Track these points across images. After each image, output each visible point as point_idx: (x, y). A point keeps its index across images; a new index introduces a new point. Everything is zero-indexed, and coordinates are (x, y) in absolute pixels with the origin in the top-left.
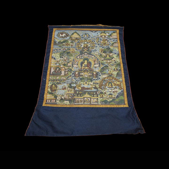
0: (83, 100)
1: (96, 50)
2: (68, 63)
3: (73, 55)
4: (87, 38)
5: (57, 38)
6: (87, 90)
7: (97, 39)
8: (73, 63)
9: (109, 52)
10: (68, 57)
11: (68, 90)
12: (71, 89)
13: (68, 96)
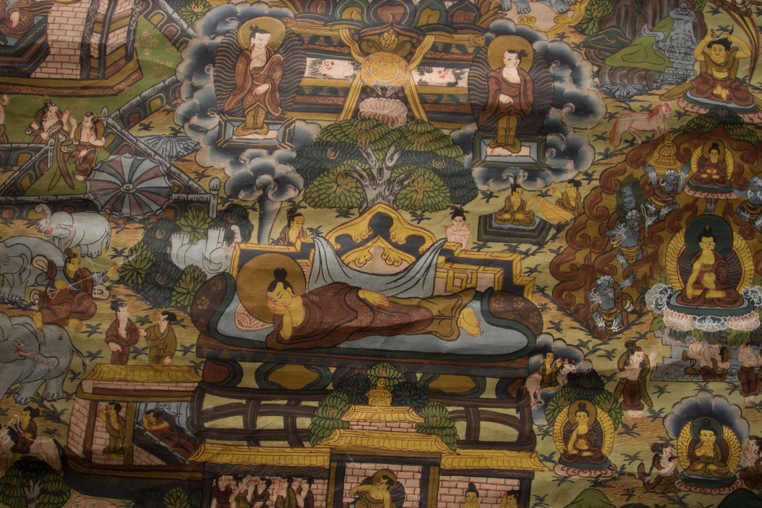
0: (320, 503)
11: (123, 332)
12: (164, 325)
13: (109, 428)
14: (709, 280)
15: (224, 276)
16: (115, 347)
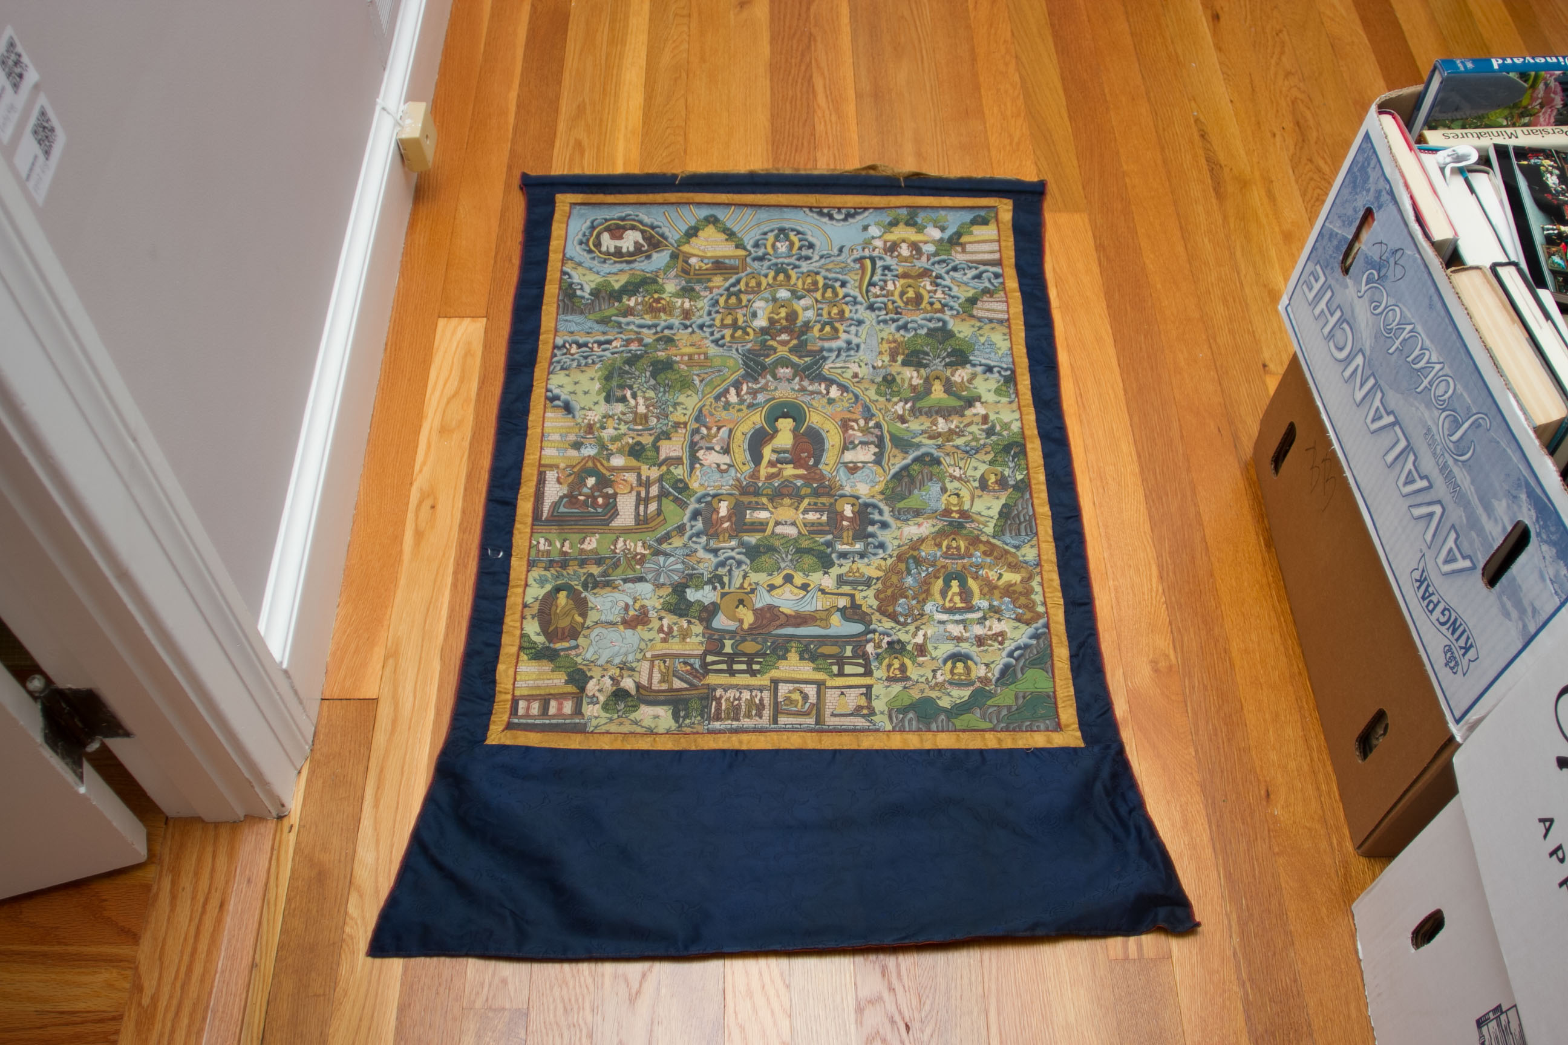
0: (766, 702)
1: (858, 346)
2: (658, 439)
3: (697, 382)
4: (793, 260)
5: (580, 264)
6: (798, 625)
7: (863, 268)
8: (697, 438)
9: (947, 360)
10: (660, 395)
11: (666, 629)
12: (685, 625)
13: (660, 671)
14: (957, 599)
15: (713, 604)
16: (662, 635)
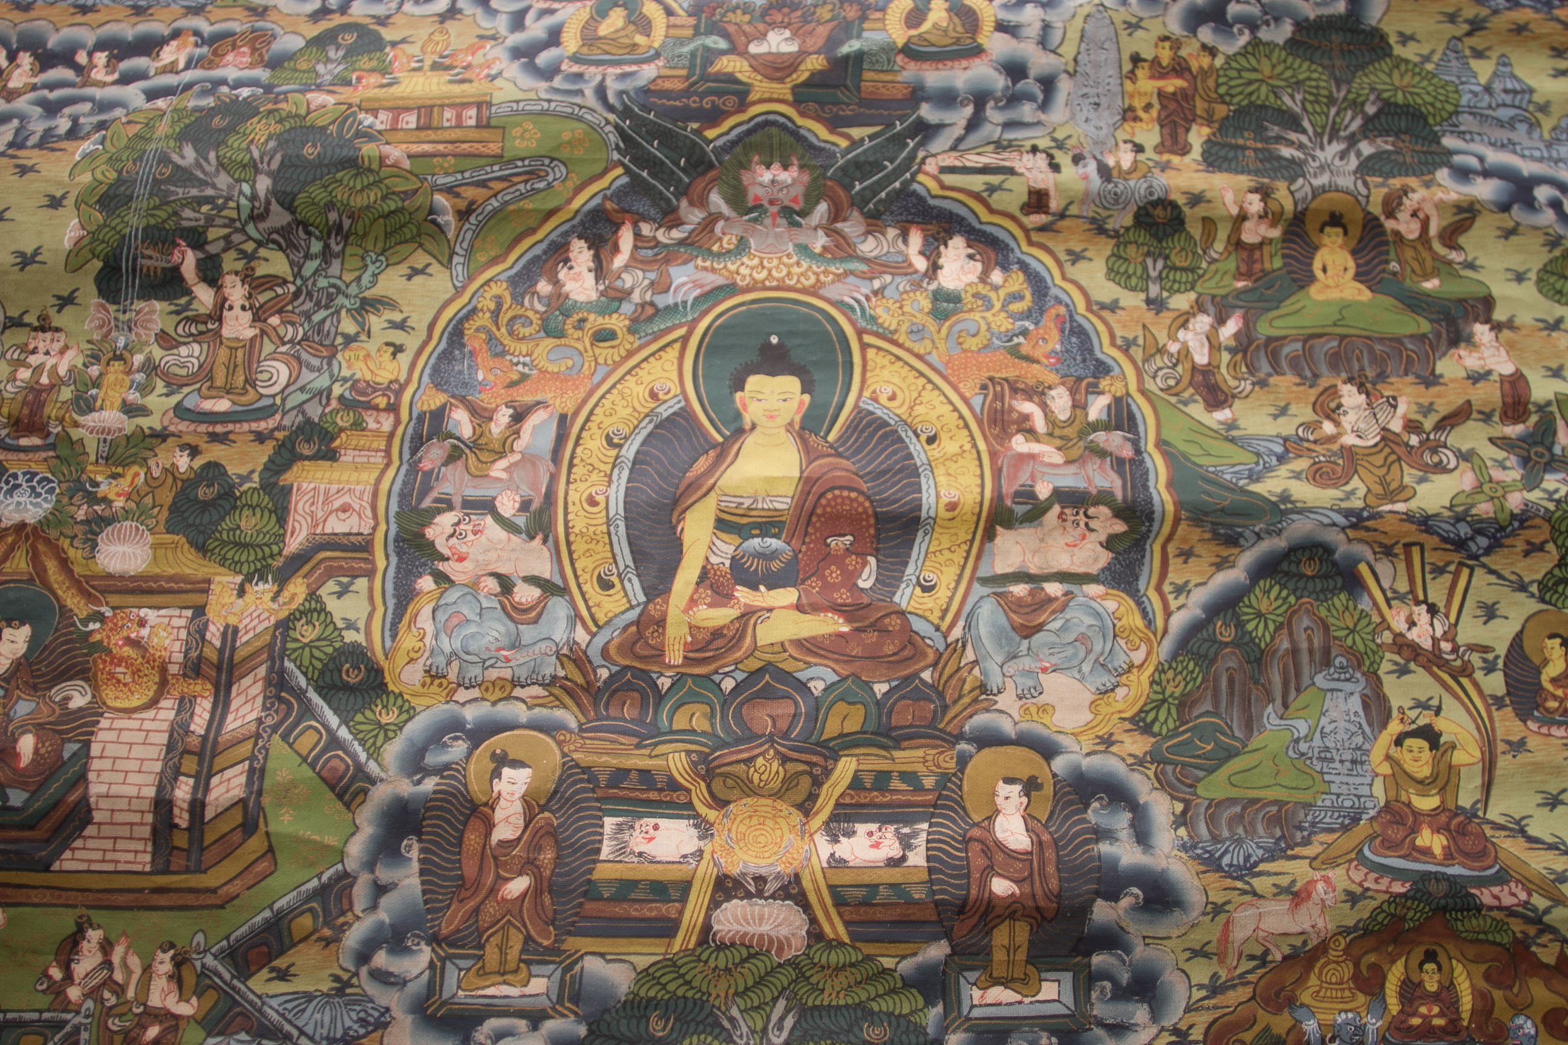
1: (1048, 83)
3: (448, 219)
8: (433, 455)
9: (1366, 148)
10: (310, 267)
